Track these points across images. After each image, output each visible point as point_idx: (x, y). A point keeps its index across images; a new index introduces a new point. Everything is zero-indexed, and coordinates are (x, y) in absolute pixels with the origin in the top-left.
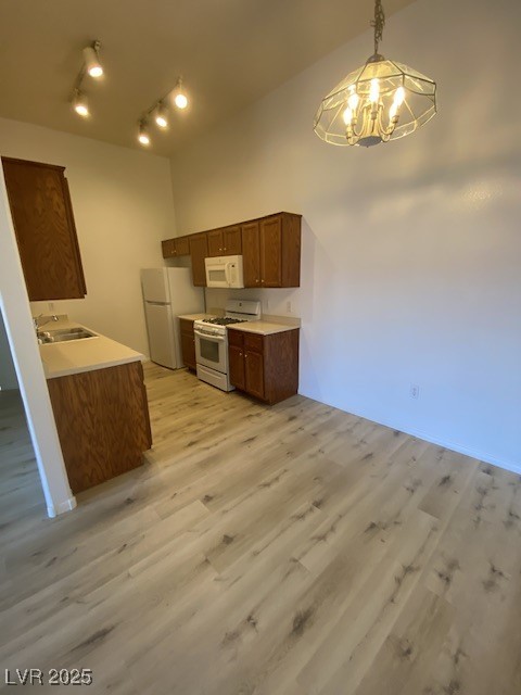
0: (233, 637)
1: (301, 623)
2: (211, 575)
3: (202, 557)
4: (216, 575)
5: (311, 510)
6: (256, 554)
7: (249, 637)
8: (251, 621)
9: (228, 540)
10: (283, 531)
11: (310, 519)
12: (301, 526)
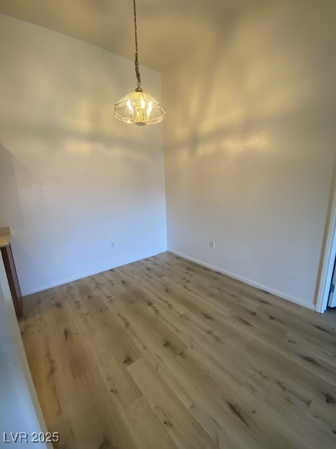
0: (217, 339)
1: (207, 317)
2: (189, 351)
3: (179, 358)
4: (189, 348)
5: (153, 307)
6: (177, 330)
7: (216, 333)
8: (209, 332)
9: (167, 344)
10: (165, 319)
11: (159, 308)
12: (162, 312)
